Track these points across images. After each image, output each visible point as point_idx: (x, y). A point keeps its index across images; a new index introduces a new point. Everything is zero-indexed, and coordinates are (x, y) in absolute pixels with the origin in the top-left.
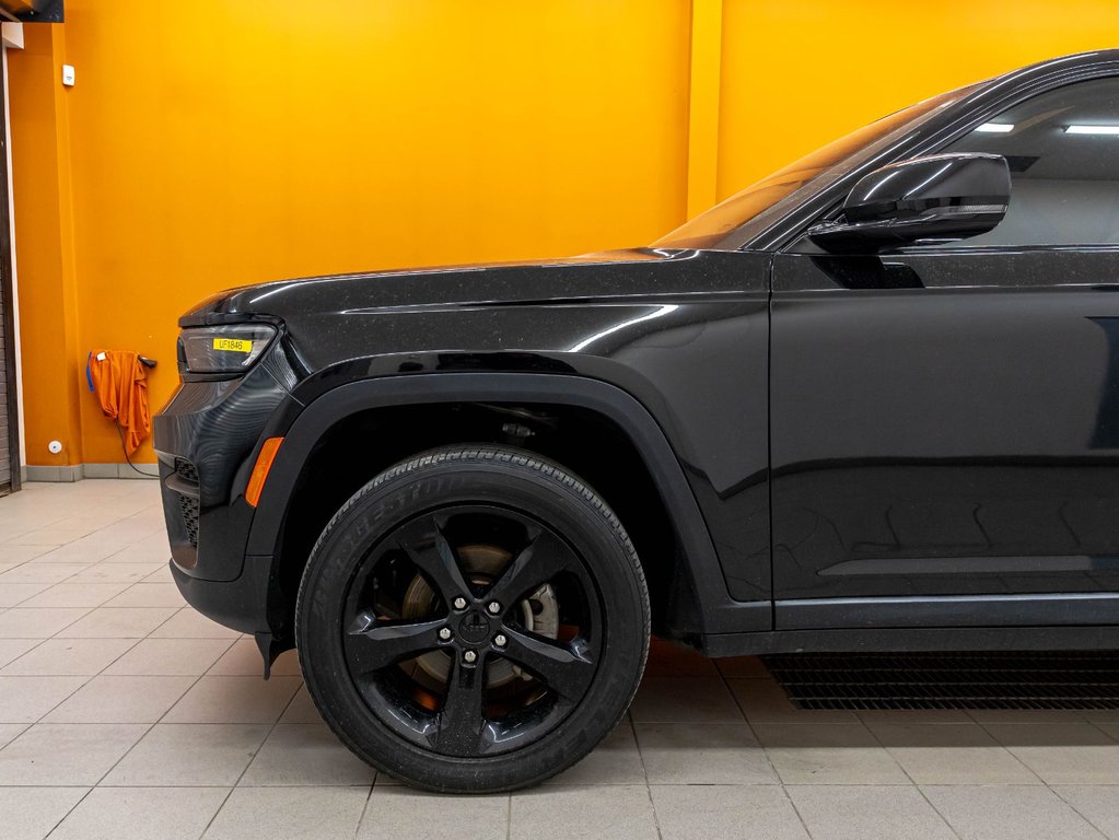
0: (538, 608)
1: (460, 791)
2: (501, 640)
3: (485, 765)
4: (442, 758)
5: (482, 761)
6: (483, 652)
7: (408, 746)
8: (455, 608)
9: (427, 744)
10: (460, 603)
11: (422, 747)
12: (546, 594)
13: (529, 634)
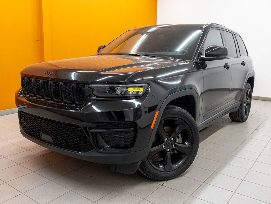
0: (178, 137)
1: (170, 179)
2: (174, 145)
3: (174, 172)
4: (166, 173)
5: (173, 171)
6: (171, 149)
7: (159, 172)
8: (165, 141)
9: (163, 171)
10: (166, 139)
11: (162, 172)
12: (180, 135)
13: (178, 143)
